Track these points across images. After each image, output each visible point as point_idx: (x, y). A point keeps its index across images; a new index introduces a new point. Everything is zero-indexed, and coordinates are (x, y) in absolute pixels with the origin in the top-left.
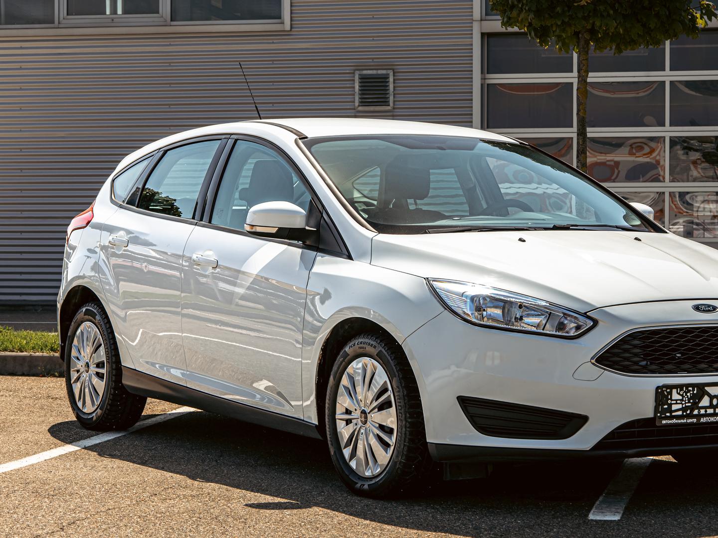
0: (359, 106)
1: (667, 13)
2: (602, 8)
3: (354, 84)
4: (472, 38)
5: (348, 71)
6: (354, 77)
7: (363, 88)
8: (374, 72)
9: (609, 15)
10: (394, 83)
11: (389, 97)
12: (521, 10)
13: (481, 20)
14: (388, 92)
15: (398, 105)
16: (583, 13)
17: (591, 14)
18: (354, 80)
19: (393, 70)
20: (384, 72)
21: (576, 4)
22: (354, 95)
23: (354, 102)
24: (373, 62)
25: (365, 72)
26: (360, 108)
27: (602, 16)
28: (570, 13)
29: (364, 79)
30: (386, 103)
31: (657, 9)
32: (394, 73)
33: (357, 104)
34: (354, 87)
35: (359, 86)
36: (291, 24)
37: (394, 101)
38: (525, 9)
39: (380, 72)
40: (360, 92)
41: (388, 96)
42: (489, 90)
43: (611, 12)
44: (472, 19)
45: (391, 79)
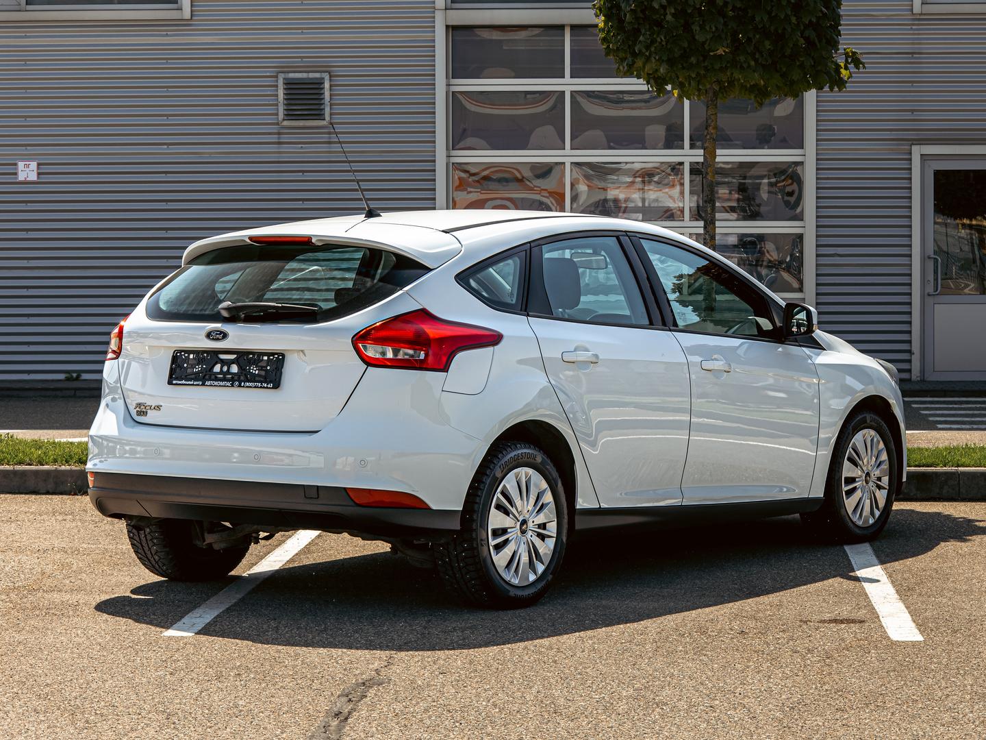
0: (284, 120)
1: (813, 64)
2: (742, 58)
3: (277, 91)
4: (434, 32)
5: (268, 74)
6: (277, 81)
7: (289, 97)
8: (304, 75)
9: (749, 66)
10: (330, 90)
11: (324, 109)
12: (648, 59)
13: (446, 9)
14: (322, 102)
15: (337, 119)
16: (721, 64)
17: (729, 65)
18: (277, 86)
19: (330, 73)
20: (317, 75)
21: (712, 54)
22: (277, 105)
23: (277, 114)
24: (302, 62)
25: (291, 75)
26: (286, 123)
27: (742, 67)
28: (706, 64)
29: (290, 85)
30: (320, 116)
31: (801, 59)
32: (330, 77)
33: (281, 116)
34: (277, 95)
35: (284, 94)
36: (192, 11)
37: (331, 114)
38: (655, 58)
39: (312, 75)
40: (285, 102)
41: (322, 107)
42: (455, 100)
43: (753, 63)
44: (434, 8)
45: (327, 85)
